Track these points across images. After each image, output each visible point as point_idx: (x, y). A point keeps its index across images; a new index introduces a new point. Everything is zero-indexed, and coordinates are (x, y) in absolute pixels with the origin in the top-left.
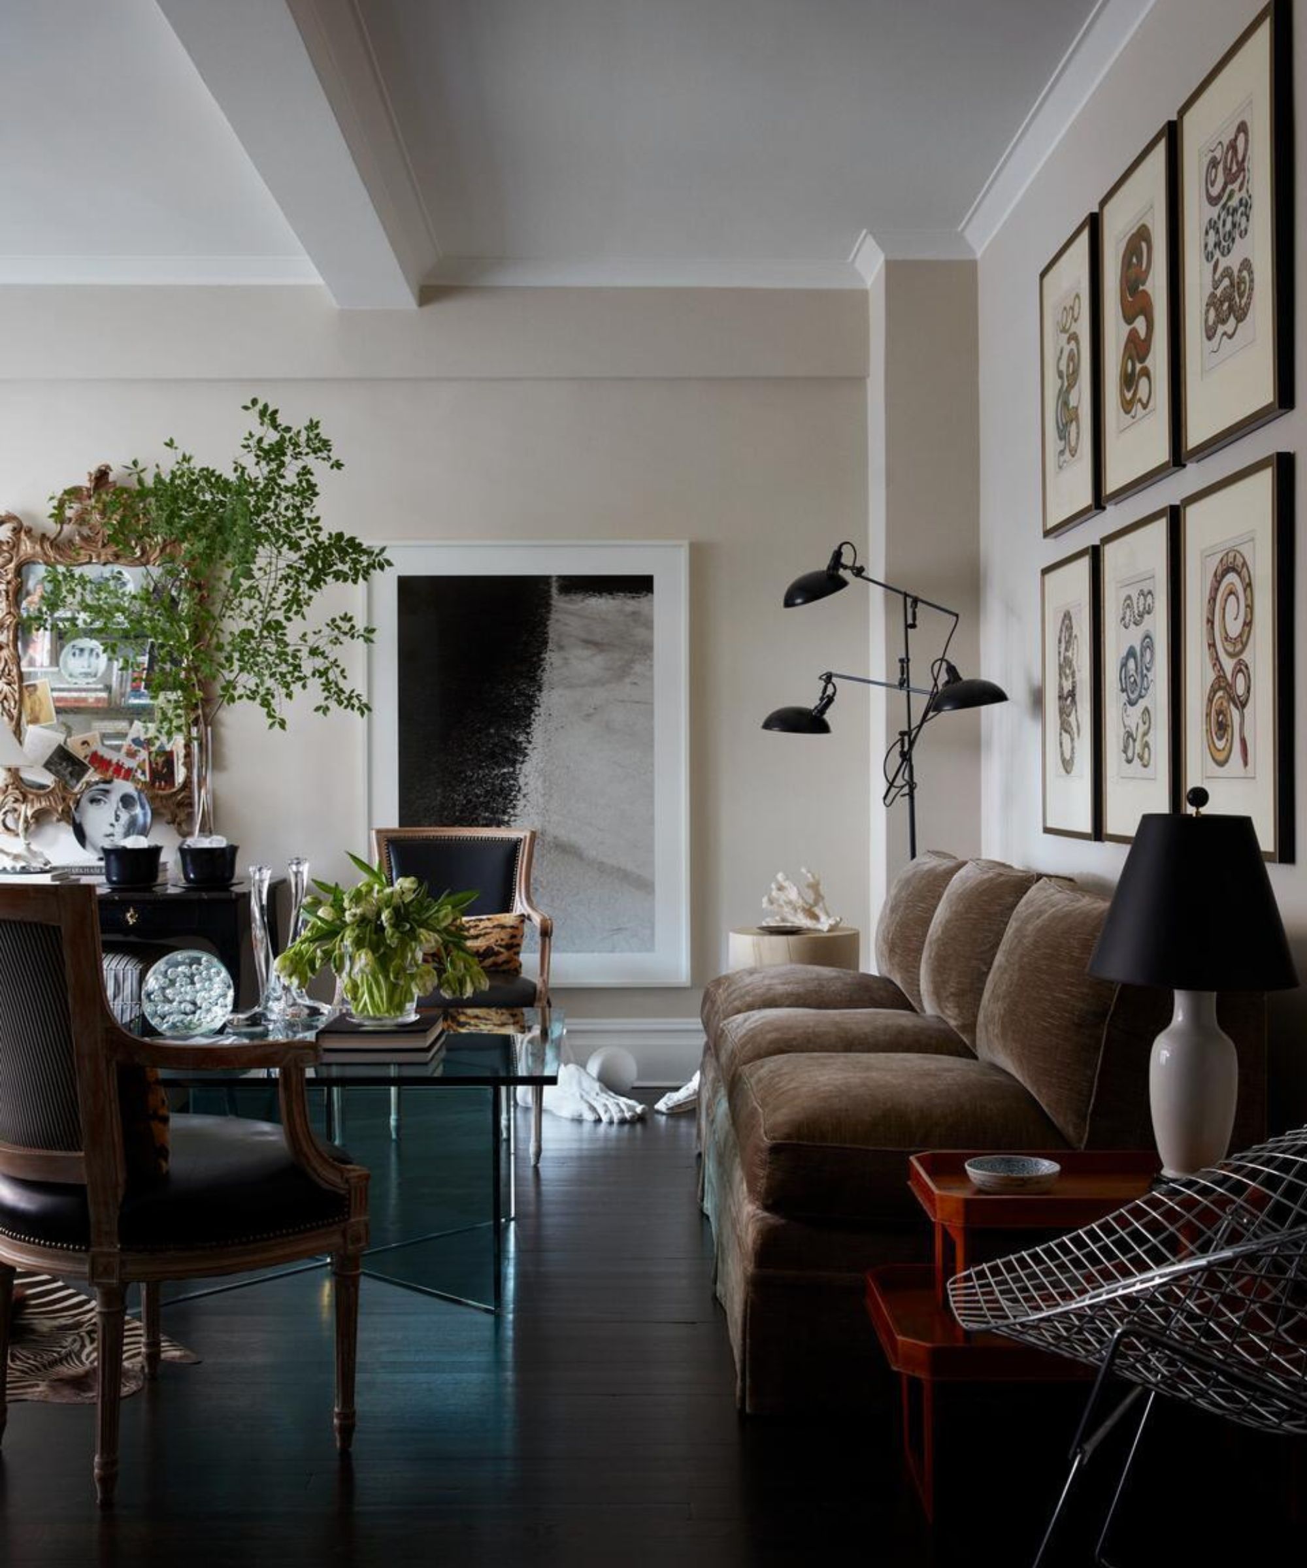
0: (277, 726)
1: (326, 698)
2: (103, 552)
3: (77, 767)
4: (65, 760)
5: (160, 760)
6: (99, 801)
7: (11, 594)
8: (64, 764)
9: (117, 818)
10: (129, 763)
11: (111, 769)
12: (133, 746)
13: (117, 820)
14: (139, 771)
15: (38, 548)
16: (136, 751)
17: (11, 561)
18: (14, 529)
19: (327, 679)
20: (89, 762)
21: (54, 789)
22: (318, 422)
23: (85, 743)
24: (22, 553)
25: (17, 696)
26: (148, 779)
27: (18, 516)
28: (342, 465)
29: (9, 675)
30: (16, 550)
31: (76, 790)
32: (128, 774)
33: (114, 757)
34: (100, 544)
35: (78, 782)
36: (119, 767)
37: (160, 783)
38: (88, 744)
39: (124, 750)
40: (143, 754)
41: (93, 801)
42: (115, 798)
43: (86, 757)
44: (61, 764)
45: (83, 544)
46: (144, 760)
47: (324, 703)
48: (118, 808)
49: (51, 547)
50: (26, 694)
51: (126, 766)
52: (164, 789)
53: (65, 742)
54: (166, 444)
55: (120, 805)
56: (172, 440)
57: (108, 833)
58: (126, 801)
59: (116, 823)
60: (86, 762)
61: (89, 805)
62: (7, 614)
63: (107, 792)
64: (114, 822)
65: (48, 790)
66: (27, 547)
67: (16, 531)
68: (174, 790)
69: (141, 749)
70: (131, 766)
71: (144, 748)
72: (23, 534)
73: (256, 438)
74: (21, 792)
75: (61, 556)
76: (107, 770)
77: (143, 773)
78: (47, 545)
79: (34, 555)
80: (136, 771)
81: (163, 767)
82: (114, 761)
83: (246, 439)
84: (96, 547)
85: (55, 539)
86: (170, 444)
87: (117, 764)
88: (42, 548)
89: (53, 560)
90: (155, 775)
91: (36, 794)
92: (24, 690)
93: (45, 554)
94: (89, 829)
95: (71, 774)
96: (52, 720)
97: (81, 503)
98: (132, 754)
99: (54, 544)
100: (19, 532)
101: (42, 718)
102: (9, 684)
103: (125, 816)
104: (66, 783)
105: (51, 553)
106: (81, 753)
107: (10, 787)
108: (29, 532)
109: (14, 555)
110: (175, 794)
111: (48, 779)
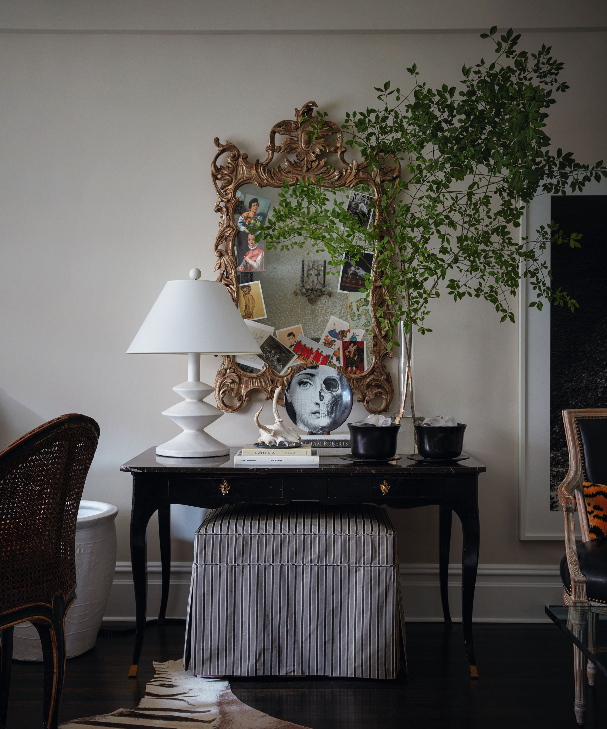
0: (508, 318)
1: (539, 296)
2: (307, 175)
3: (283, 355)
4: (273, 348)
5: (352, 348)
6: (306, 383)
7: (230, 210)
8: (273, 352)
9: (321, 398)
10: (327, 351)
11: (312, 356)
12: (330, 337)
13: (321, 400)
14: (335, 358)
15: (254, 172)
16: (332, 341)
17: (230, 183)
18: (234, 156)
19: (537, 278)
20: (294, 350)
21: (264, 372)
22: (550, 48)
23: (291, 334)
24: (239, 177)
25: (235, 295)
26: (342, 365)
27: (237, 146)
28: (568, 87)
29: (227, 277)
30: (234, 174)
31: (282, 373)
32: (326, 360)
33: (314, 346)
34: (305, 169)
35: (284, 366)
36: (318, 354)
37: (352, 368)
38: (294, 336)
39: (322, 340)
40: (339, 344)
41: (302, 383)
42: (319, 381)
43: (291, 346)
44: (270, 352)
45: (291, 169)
46: (339, 349)
47: (537, 300)
48: (322, 389)
49: (264, 171)
50: (242, 293)
51: (324, 354)
52: (355, 373)
53: (275, 334)
54: (409, 70)
55: (324, 386)
56: (414, 66)
57: (314, 411)
58: (329, 384)
59: (320, 403)
60: (291, 350)
61: (298, 386)
62: (227, 227)
63: (312, 375)
64: (319, 401)
65: (259, 373)
66: (243, 171)
67: (235, 158)
68: (364, 374)
69: (336, 339)
70: (328, 354)
71: (339, 339)
72: (240, 160)
73: (487, 65)
74: (237, 375)
75: (272, 178)
76: (308, 357)
77: (338, 359)
78: (261, 170)
79: (250, 178)
80: (332, 357)
81: (355, 355)
82: (315, 350)
83: (478, 66)
84: (302, 171)
85: (267, 164)
86: (412, 70)
87: (317, 351)
88: (257, 171)
89: (266, 181)
90: (348, 361)
91: (250, 377)
92: (241, 290)
93: (260, 177)
94: (298, 408)
95: (278, 360)
96: (264, 316)
97: (289, 134)
98: (329, 344)
99: (266, 167)
100: (238, 159)
101: (254, 313)
102: (227, 285)
103: (328, 396)
104: (275, 368)
105: (264, 176)
106: (287, 343)
107: (228, 370)
108: (245, 158)
109: (234, 178)
110: (365, 377)
111: (259, 365)
